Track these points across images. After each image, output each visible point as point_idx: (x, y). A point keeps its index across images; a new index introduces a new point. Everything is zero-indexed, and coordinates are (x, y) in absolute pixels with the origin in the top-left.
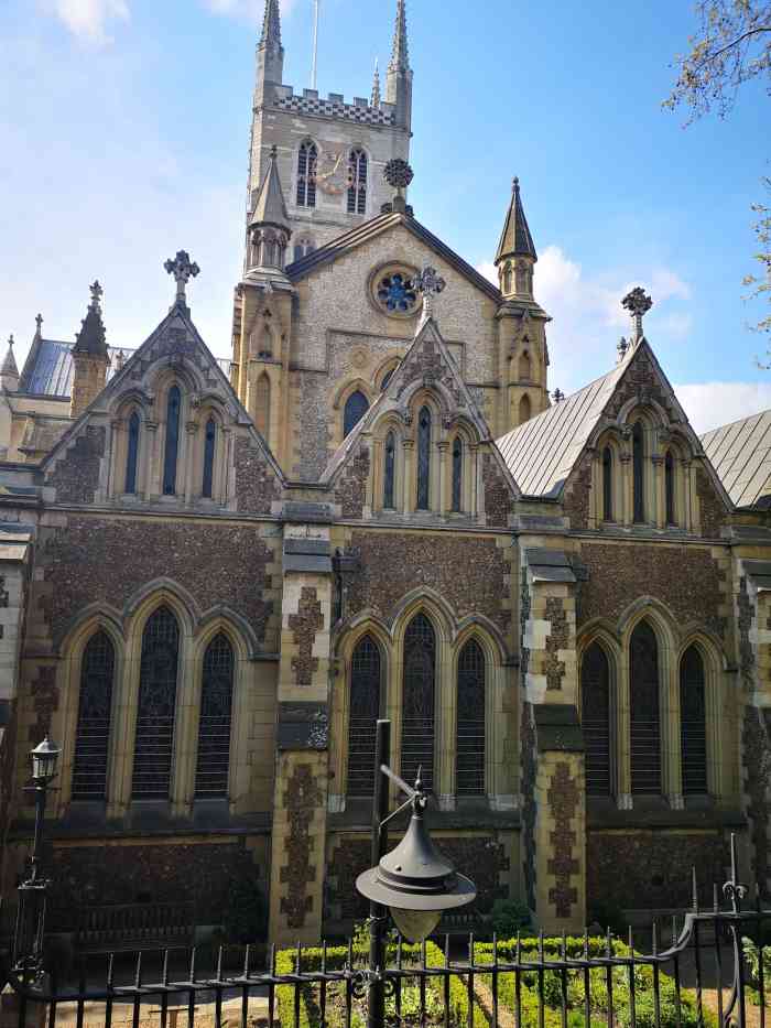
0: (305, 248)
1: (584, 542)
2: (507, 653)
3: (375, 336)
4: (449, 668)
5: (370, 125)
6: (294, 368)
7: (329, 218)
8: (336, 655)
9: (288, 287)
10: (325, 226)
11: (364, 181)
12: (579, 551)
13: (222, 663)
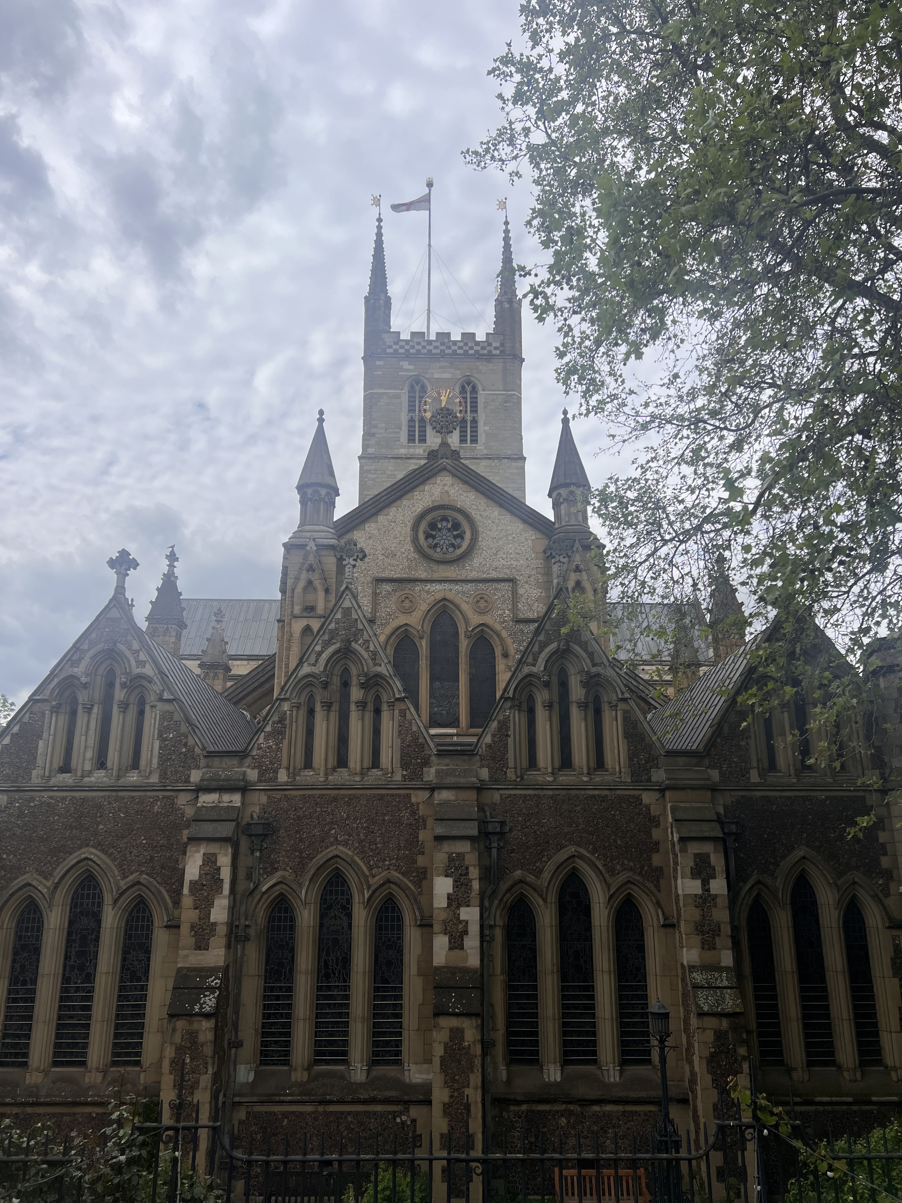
1: (501, 792)
2: (420, 913)
3: (422, 581)
9: (332, 542)
11: (476, 411)
12: (498, 802)
13: (142, 930)
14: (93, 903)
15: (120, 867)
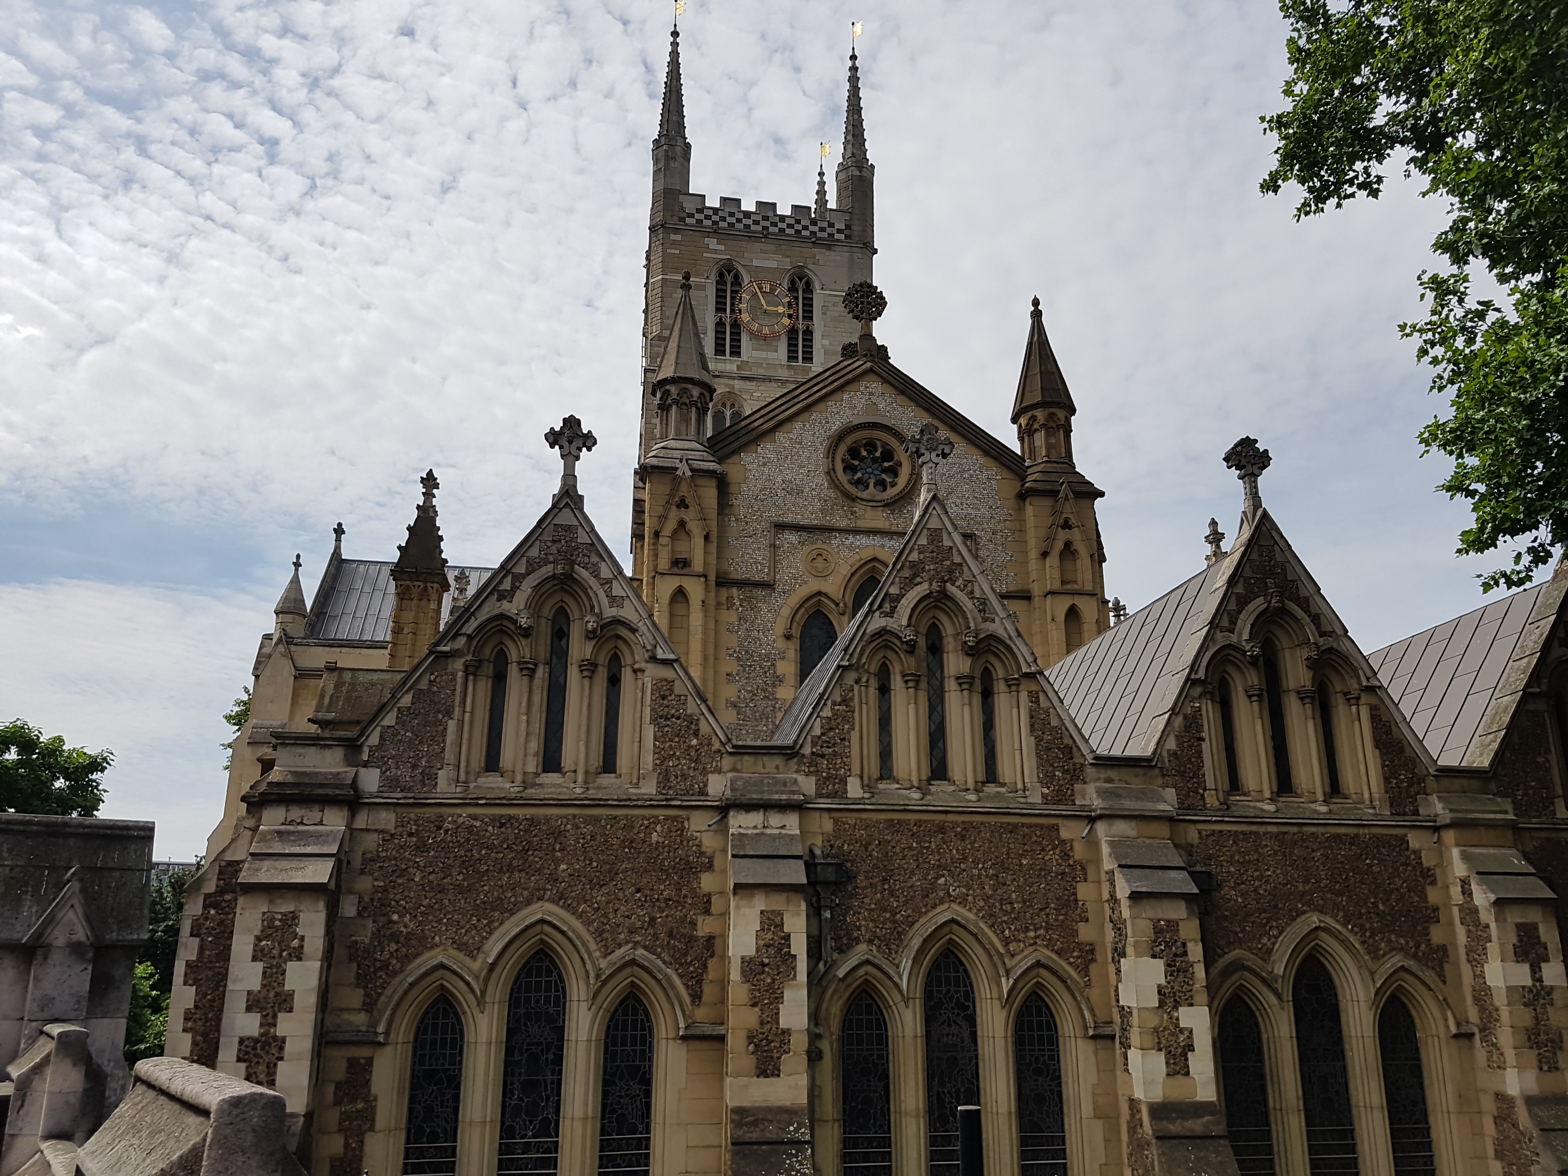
0: (728, 413)
1: (1200, 826)
2: (1094, 1015)
3: (840, 531)
4: (1000, 1043)
5: (815, 242)
6: (723, 582)
7: (761, 372)
8: (817, 1025)
9: (713, 466)
10: (754, 383)
11: (811, 318)
12: (1196, 841)
13: (634, 1044)
14: (547, 1000)
15: (599, 934)
